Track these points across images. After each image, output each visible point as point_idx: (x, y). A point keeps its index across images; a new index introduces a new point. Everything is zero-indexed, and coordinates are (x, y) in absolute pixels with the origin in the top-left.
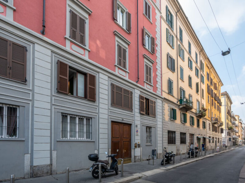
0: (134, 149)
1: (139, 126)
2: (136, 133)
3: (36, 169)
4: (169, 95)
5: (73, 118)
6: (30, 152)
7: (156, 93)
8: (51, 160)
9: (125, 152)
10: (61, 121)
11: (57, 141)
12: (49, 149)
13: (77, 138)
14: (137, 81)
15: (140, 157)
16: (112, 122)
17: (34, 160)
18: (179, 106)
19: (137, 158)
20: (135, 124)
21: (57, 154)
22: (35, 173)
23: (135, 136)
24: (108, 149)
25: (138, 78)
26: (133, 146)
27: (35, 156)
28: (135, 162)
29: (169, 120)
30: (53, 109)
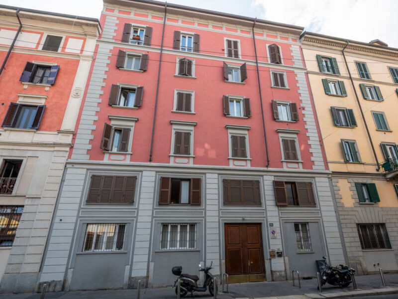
0: (270, 259)
1: (277, 225)
2: (271, 235)
3: (133, 280)
4: (347, 164)
5: (174, 227)
6: (130, 264)
7: (312, 169)
8: (148, 271)
9: (251, 264)
10: (162, 231)
11: (156, 252)
12: (147, 260)
13: (178, 248)
14: (267, 165)
15: (283, 273)
16: (226, 224)
17: (133, 271)
18: (385, 175)
19: (278, 274)
20: (269, 223)
21: (154, 266)
22: (132, 285)
23: (271, 240)
24: (220, 260)
25: (268, 161)
26: (267, 255)
27: (134, 268)
28: (273, 280)
29: (358, 205)
30: (154, 221)
